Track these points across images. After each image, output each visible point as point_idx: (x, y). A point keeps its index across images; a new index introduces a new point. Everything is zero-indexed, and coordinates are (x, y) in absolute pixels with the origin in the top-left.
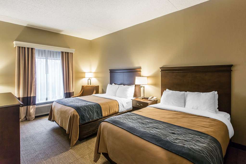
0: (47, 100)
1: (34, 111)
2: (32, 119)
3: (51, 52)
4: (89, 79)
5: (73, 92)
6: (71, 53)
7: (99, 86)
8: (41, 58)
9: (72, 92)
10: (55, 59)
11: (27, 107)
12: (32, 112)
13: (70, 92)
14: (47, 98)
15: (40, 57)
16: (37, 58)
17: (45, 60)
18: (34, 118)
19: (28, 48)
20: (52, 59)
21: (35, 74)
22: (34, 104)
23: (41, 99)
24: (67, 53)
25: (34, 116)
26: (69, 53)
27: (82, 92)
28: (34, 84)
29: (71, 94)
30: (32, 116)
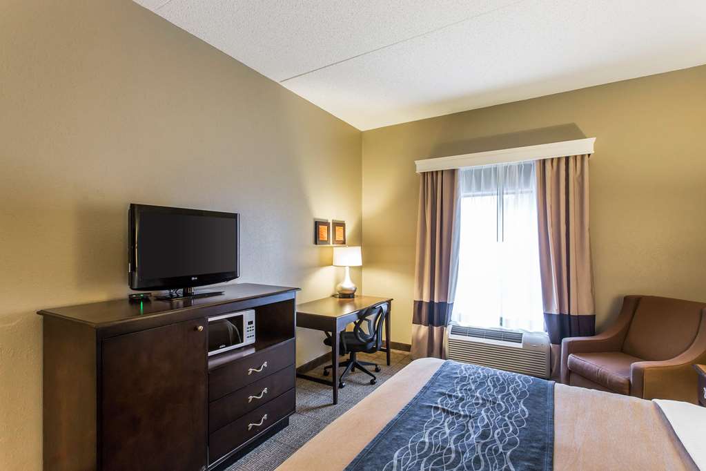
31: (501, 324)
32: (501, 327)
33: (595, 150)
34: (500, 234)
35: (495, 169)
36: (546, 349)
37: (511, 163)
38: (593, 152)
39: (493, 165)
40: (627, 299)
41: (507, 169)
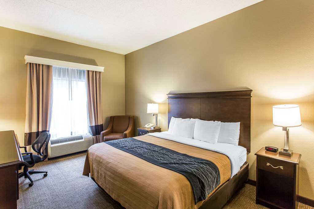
31: (72, 134)
32: (72, 136)
33: (104, 71)
34: (71, 97)
35: (68, 69)
36: (92, 139)
37: (74, 68)
38: (103, 72)
39: (67, 68)
40: (111, 117)
41: (73, 71)
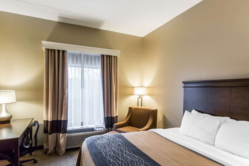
0: (82, 125)
1: (65, 142)
2: (61, 153)
3: (87, 56)
4: (140, 97)
5: (117, 117)
6: (114, 57)
7: (157, 110)
8: (75, 67)
9: (115, 116)
10: (94, 66)
11: (57, 134)
12: (61, 143)
13: (113, 116)
14: (82, 123)
15: (74, 65)
16: (70, 66)
17: (80, 68)
18: (64, 152)
19: (59, 51)
20: (89, 68)
21: (66, 88)
22: (65, 131)
23: (74, 123)
24: (109, 56)
25: (63, 149)
26: (111, 56)
27: (129, 117)
28: (65, 103)
29: (114, 119)
30: (61, 150)
